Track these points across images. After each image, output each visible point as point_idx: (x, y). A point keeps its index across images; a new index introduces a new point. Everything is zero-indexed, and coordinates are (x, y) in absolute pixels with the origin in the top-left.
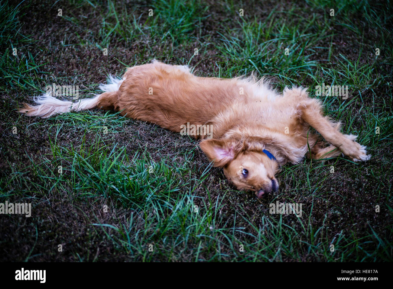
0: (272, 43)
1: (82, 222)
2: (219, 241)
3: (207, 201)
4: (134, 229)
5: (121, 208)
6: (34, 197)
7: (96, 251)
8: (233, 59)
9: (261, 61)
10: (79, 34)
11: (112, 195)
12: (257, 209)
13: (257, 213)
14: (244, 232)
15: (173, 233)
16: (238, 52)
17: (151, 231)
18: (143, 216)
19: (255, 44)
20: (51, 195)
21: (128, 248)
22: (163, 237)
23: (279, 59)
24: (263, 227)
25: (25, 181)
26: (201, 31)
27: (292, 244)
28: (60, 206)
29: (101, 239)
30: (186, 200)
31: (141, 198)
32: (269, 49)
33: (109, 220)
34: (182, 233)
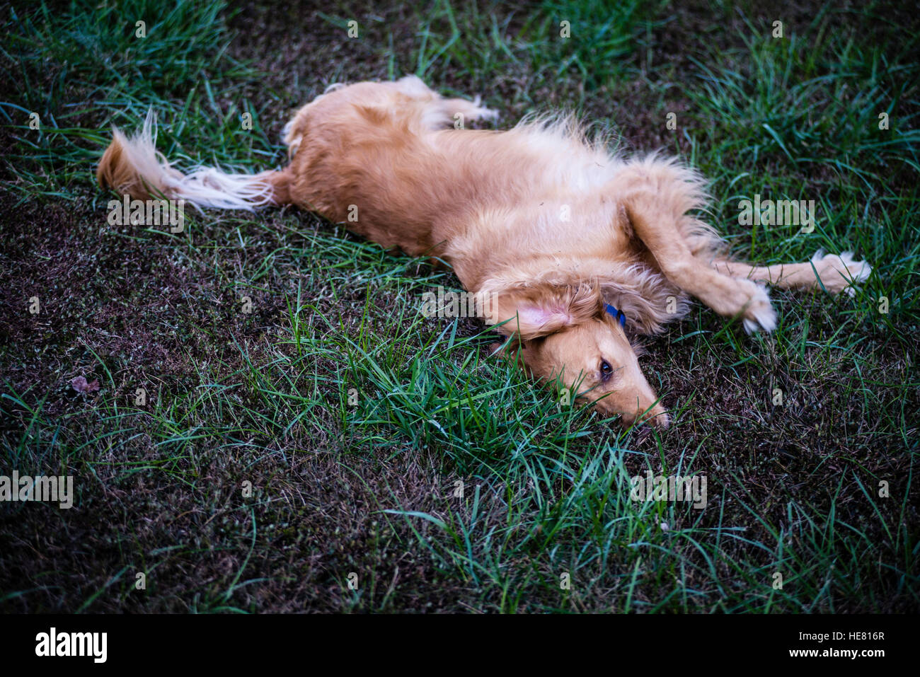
0: (820, 86)
1: (359, 506)
2: (683, 559)
3: (656, 462)
4: (482, 524)
5: (453, 474)
6: (250, 443)
7: (391, 573)
8: (726, 122)
9: (794, 128)
11: (432, 442)
12: (777, 484)
13: (776, 493)
14: (743, 539)
15: (573, 537)
16: (739, 106)
17: (521, 531)
18: (503, 494)
19: (780, 88)
20: (291, 439)
21: (465, 568)
22: (550, 546)
23: (837, 123)
24: (790, 529)
25: (230, 404)
26: (650, 55)
27: (859, 570)
28: (311, 465)
29: (405, 547)
30: (606, 458)
31: (500, 452)
32: (814, 100)
33: (424, 501)
34: (596, 538)
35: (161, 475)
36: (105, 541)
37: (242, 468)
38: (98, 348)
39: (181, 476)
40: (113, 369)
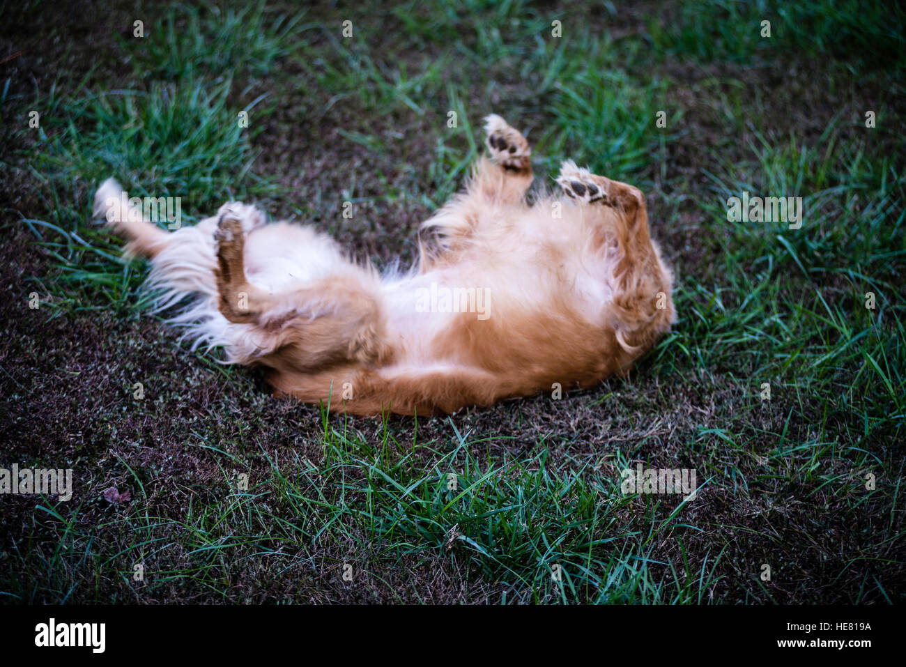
0: (831, 198)
3: (679, 567)
5: (480, 581)
8: (740, 233)
9: (806, 239)
10: (385, 174)
12: (798, 588)
13: (798, 597)
18: (529, 600)
23: (849, 234)
25: (260, 513)
26: (664, 168)
28: (339, 573)
31: (525, 559)
32: (826, 212)
35: (193, 583)
37: (272, 576)
38: (129, 460)
39: (212, 584)
40: (144, 480)
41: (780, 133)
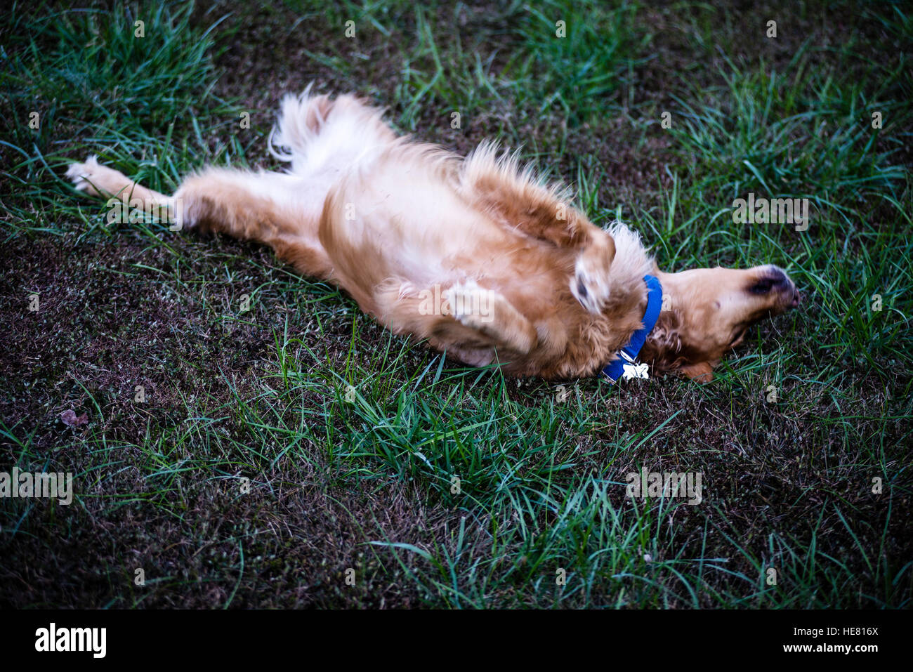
0: (800, 122)
1: (346, 537)
2: (666, 590)
4: (467, 555)
5: (439, 506)
6: (237, 475)
7: (377, 604)
8: (707, 159)
9: (774, 164)
11: (418, 474)
12: (758, 516)
13: (757, 524)
14: (725, 570)
15: (558, 568)
16: (720, 142)
17: (506, 562)
18: (488, 526)
19: (760, 125)
20: (278, 472)
21: (451, 599)
22: (534, 578)
23: (816, 160)
24: (772, 560)
25: (218, 437)
26: (632, 92)
27: (840, 601)
28: (297, 497)
29: (391, 579)
30: (590, 490)
31: (485, 484)
32: (794, 137)
33: (410, 532)
34: (579, 569)
35: (150, 507)
36: (94, 573)
37: (229, 501)
38: (87, 382)
39: (169, 508)
40: (102, 403)
41: (750, 58)
